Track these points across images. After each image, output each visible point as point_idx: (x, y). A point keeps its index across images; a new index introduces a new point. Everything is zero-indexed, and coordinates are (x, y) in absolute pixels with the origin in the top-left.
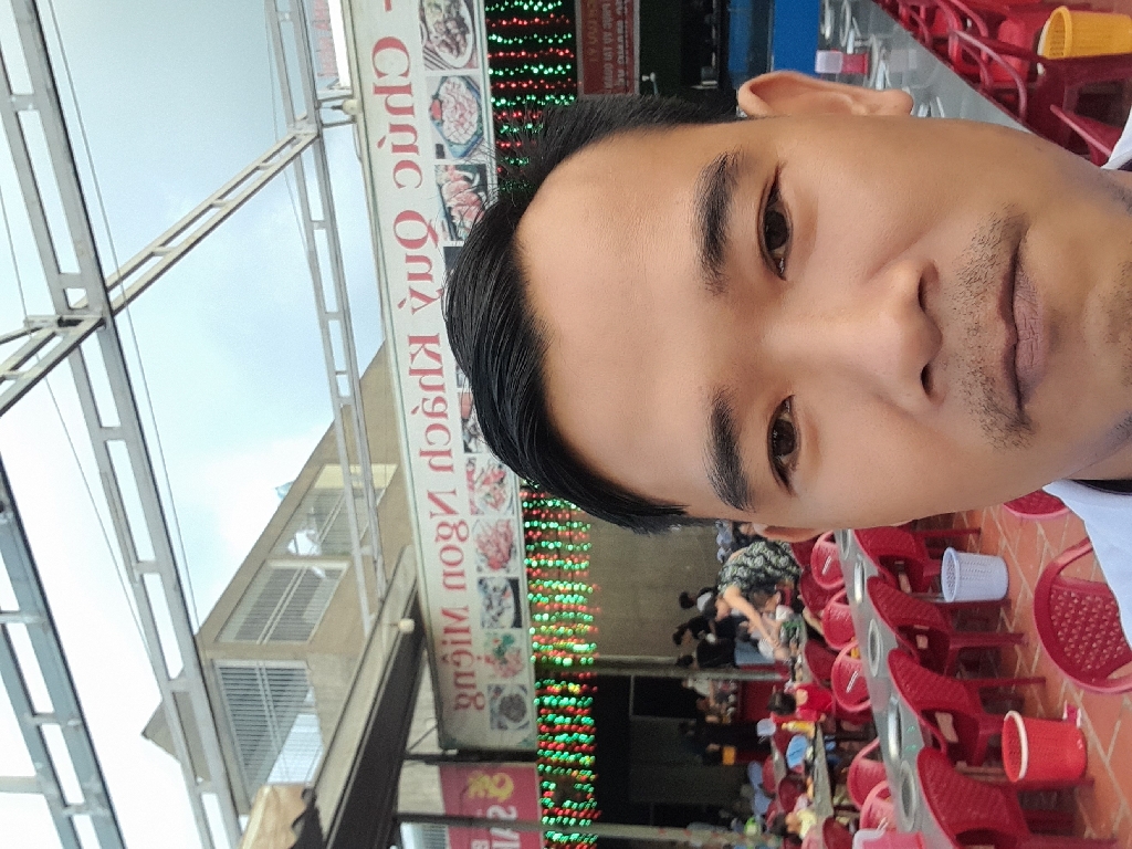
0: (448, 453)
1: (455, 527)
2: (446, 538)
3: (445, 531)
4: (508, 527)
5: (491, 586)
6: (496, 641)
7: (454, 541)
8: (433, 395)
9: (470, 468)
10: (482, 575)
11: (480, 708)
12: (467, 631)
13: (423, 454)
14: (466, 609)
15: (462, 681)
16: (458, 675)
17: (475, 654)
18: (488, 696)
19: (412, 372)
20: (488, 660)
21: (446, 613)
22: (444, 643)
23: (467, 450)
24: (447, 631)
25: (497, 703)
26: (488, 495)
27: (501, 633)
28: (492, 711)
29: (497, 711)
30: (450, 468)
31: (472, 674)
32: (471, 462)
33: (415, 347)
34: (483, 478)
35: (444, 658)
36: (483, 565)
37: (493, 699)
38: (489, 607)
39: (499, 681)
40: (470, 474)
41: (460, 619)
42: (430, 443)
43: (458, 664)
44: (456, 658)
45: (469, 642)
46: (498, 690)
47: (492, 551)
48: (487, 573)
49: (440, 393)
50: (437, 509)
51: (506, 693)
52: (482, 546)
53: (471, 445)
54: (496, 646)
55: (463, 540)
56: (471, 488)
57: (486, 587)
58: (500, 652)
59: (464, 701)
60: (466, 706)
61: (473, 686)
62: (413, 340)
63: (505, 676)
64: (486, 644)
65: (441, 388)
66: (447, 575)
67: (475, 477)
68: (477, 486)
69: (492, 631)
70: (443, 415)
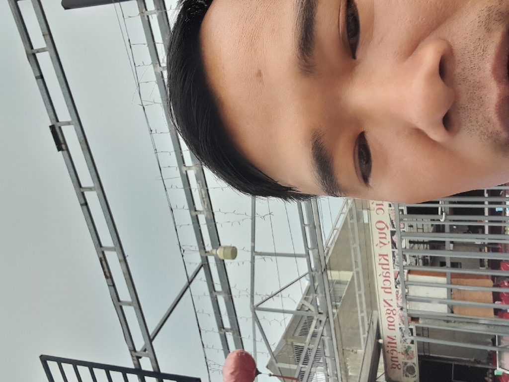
0: (390, 288)
1: (392, 311)
2: (390, 314)
3: (389, 312)
6: (405, 348)
7: (392, 315)
8: (386, 271)
10: (400, 326)
11: (399, 369)
12: (395, 343)
13: (382, 288)
14: (395, 337)
15: (394, 359)
16: (392, 357)
17: (398, 351)
18: (402, 366)
19: (380, 264)
20: (402, 354)
21: (388, 337)
22: (388, 346)
23: (396, 287)
24: (389, 343)
25: (406, 368)
27: (407, 345)
28: (403, 370)
29: (405, 370)
30: (390, 293)
31: (397, 358)
32: (397, 291)
33: (381, 257)
35: (388, 352)
36: (401, 323)
37: (404, 367)
38: (403, 336)
39: (406, 361)
40: (397, 295)
41: (393, 339)
42: (384, 285)
43: (392, 354)
44: (392, 352)
45: (396, 347)
46: (406, 364)
48: (402, 326)
49: (388, 271)
50: (386, 305)
51: (408, 365)
52: (401, 317)
53: (398, 286)
54: (405, 349)
55: (394, 315)
56: (398, 299)
57: (402, 330)
58: (406, 351)
59: (395, 366)
60: (395, 368)
61: (397, 361)
62: (380, 255)
63: (408, 359)
64: (402, 349)
65: (388, 269)
66: (389, 325)
67: (399, 296)
68: (399, 299)
69: (404, 344)
70: (389, 277)
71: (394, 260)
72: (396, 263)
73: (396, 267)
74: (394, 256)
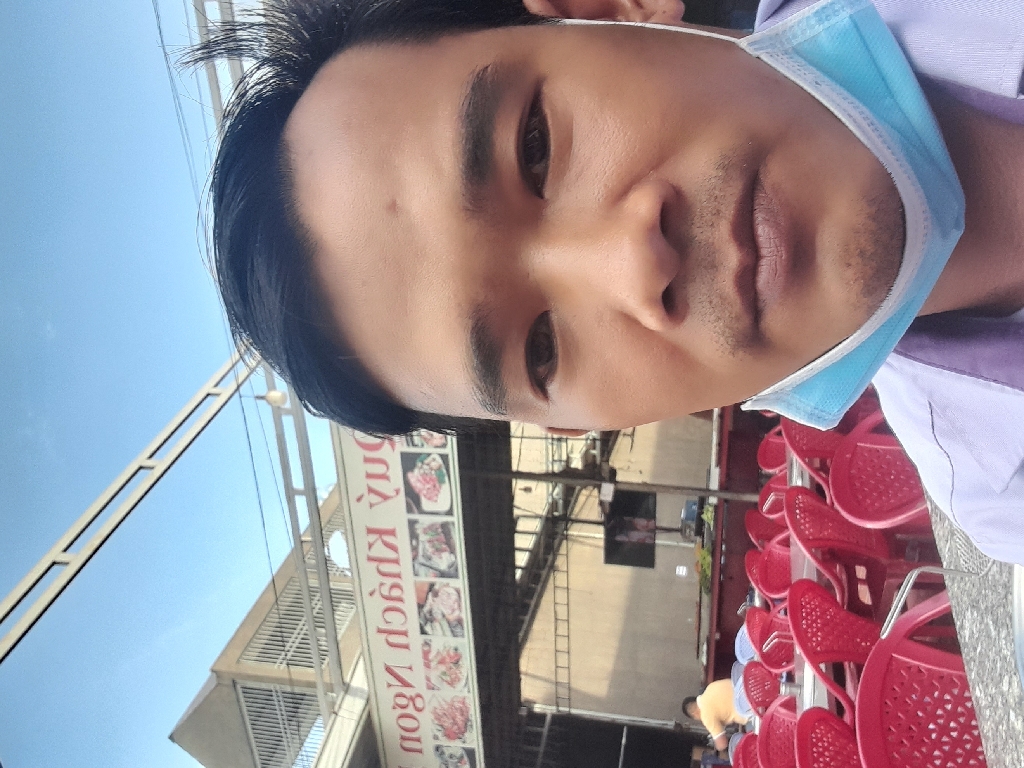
0: (405, 634)
1: (412, 699)
2: (403, 707)
3: (402, 701)
4: (464, 703)
5: (447, 752)
7: (410, 710)
8: (389, 581)
9: (426, 648)
10: (438, 743)
13: (380, 631)
19: (370, 559)
23: (423, 632)
26: (444, 673)
30: (406, 647)
32: (427, 644)
33: (372, 538)
34: (439, 658)
36: (439, 734)
40: (426, 654)
42: (387, 622)
47: (448, 723)
48: (443, 742)
49: (396, 580)
50: (393, 681)
52: (438, 717)
53: (428, 628)
55: (419, 710)
56: (427, 665)
57: (443, 753)
62: (370, 531)
65: (398, 576)
66: (404, 738)
67: (431, 656)
68: (433, 664)
70: (400, 600)
71: (415, 549)
72: (421, 559)
73: (422, 570)
74: (413, 535)
